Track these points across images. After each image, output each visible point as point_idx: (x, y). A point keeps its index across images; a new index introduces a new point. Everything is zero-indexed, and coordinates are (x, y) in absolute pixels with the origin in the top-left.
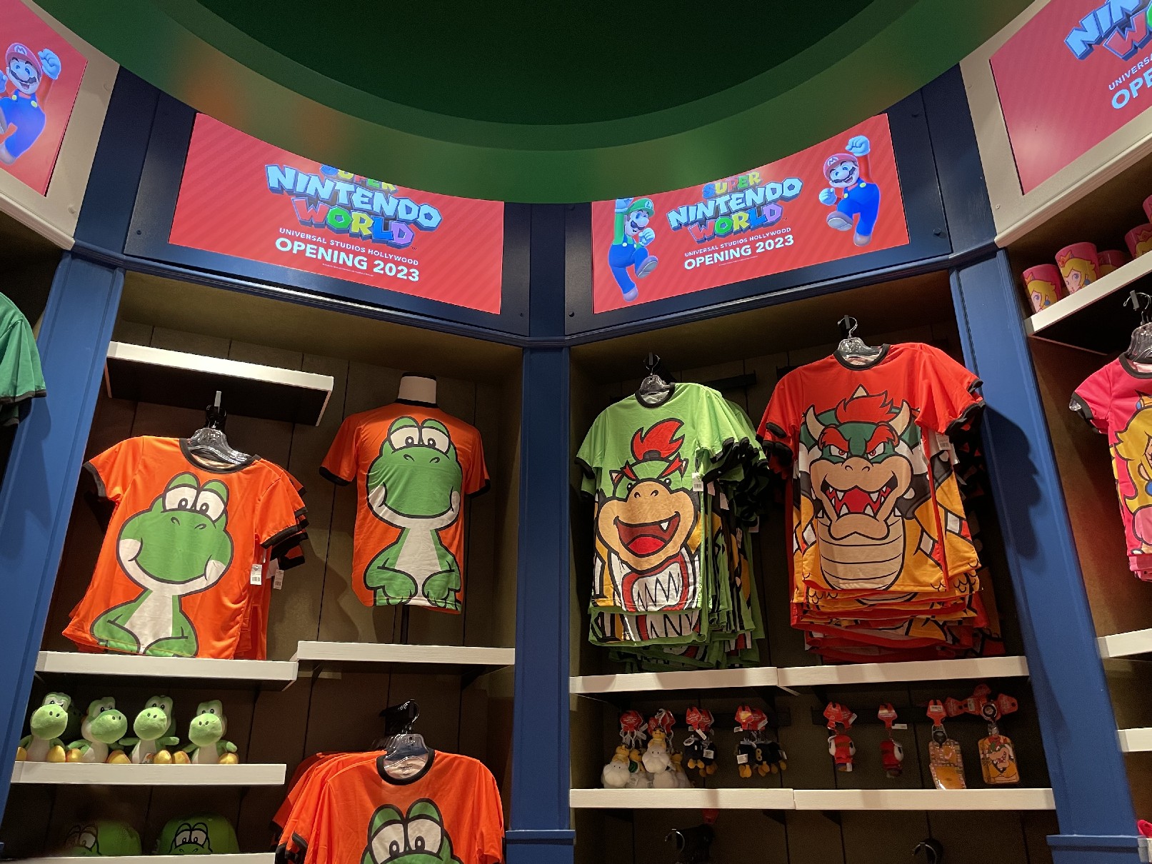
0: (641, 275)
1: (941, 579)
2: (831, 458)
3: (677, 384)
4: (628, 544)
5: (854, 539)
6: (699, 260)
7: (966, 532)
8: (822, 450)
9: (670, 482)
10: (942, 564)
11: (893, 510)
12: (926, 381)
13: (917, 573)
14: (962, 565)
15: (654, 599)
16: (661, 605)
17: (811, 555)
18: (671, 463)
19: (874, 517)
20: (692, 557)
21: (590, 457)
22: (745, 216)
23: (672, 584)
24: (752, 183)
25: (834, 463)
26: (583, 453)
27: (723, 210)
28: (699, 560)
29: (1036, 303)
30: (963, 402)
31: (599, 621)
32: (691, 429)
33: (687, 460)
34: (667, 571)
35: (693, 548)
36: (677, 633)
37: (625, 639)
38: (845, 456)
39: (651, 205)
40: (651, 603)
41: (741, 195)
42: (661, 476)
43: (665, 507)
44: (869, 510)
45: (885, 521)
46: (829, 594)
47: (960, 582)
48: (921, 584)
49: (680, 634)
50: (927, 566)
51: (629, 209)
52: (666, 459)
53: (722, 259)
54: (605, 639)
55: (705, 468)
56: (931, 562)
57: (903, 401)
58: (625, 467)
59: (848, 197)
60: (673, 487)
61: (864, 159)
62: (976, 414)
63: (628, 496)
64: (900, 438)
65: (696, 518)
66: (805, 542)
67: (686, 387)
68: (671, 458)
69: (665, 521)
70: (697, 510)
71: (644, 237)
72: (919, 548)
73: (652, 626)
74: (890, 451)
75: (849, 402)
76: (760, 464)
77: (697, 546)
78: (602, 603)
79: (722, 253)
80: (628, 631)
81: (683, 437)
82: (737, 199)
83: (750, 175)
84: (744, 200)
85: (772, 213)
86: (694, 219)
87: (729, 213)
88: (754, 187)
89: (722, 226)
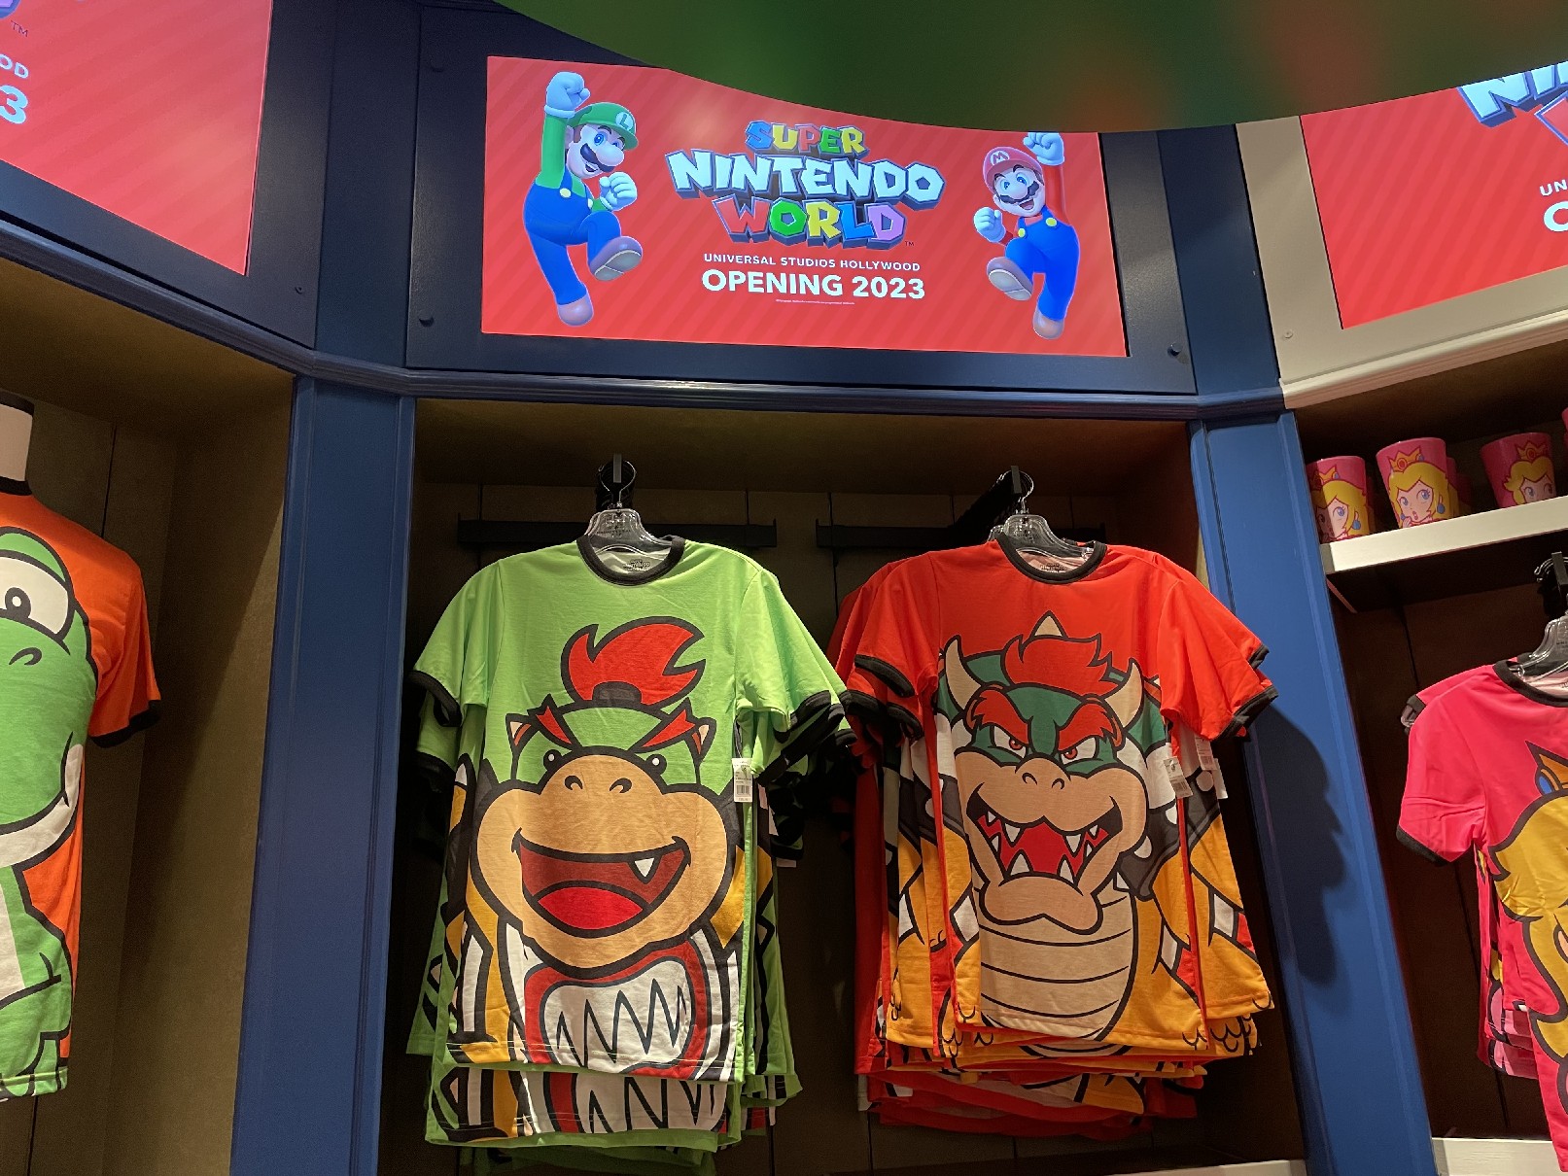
0: (604, 273)
1: (1198, 1024)
2: (992, 751)
3: (688, 542)
4: (540, 895)
5: (1040, 930)
6: (735, 279)
7: (1246, 936)
8: (973, 732)
9: (663, 764)
10: (1199, 995)
11: (1112, 876)
12: (1176, 630)
13: (1159, 1011)
14: (1242, 1004)
15: (610, 1043)
16: (626, 1060)
17: (973, 965)
18: (666, 720)
19: (1075, 885)
20: (720, 954)
21: (453, 673)
22: (833, 213)
23: (659, 1011)
24: (847, 150)
25: (1001, 765)
26: (436, 661)
27: (788, 185)
28: (739, 964)
30: (1243, 688)
31: (454, 1086)
32: (719, 651)
33: (712, 723)
34: (647, 977)
35: (725, 934)
36: (655, 1120)
37: (521, 1134)
38: (1022, 753)
39: (630, 122)
40: (598, 1052)
41: (826, 168)
42: (639, 746)
43: (647, 821)
44: (1066, 872)
45: (1094, 894)
46: (979, 1037)
47: (1228, 1030)
48: (1165, 1034)
49: (663, 1124)
50: (1171, 994)
51: (578, 117)
52: (653, 710)
53: (783, 289)
54: (469, 1132)
55: (767, 752)
56: (1177, 986)
57: (1131, 661)
58: (541, 710)
59: (1026, 236)
60: (668, 777)
61: (1053, 174)
62: (1260, 708)
63: (545, 779)
64: (1125, 732)
65: (733, 861)
66: (959, 934)
67: (709, 553)
68: (668, 710)
69: (645, 855)
70: (736, 842)
71: (611, 188)
72: (1159, 959)
73: (594, 1103)
74: (1106, 756)
75: (1028, 642)
76: (839, 741)
77: (734, 930)
78: (480, 1055)
79: (783, 276)
80: (527, 1113)
81: (700, 666)
82: (818, 172)
83: (846, 131)
84: (831, 179)
85: (885, 222)
86: (726, 186)
87: (800, 197)
88: (852, 159)
89: (786, 217)
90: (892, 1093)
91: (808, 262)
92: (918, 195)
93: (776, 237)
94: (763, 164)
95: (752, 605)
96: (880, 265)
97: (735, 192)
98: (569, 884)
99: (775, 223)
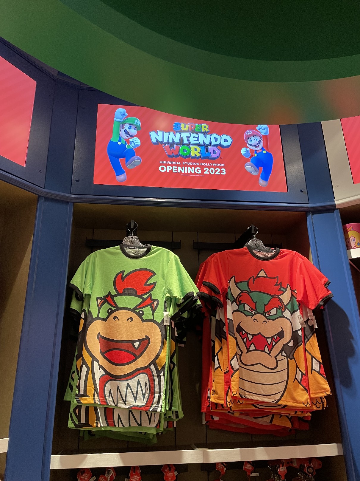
0: (130, 167)
1: (308, 399)
2: (244, 312)
3: (152, 246)
4: (105, 352)
5: (258, 368)
6: (169, 168)
7: (323, 372)
8: (238, 306)
9: (143, 313)
10: (308, 389)
11: (281, 352)
12: (302, 275)
13: (295, 395)
14: (321, 393)
15: (124, 399)
16: (129, 404)
17: (237, 378)
18: (144, 300)
19: (269, 354)
20: (158, 372)
21: (82, 285)
22: (199, 149)
23: (139, 389)
24: (203, 131)
25: (247, 316)
26: (76, 281)
27: (185, 141)
28: (164, 375)
29: (353, 243)
30: (322, 293)
31: (77, 411)
32: (161, 279)
33: (158, 301)
34: (136, 379)
35: (160, 366)
36: (138, 423)
37: (97, 426)
38: (253, 312)
39: (139, 123)
40: (121, 402)
41: (197, 136)
42: (136, 308)
43: (138, 331)
44: (266, 350)
45: (275, 357)
46: (239, 401)
47: (317, 402)
48: (297, 402)
49: (140, 425)
50: (299, 389)
51: (124, 121)
52: (140, 297)
53: (183, 172)
54: (81, 425)
55: (174, 310)
56: (301, 387)
58: (107, 296)
59: (257, 156)
60: (144, 317)
61: (265, 137)
62: (328, 300)
63: (108, 317)
64: (286, 306)
65: (163, 343)
66: (232, 368)
67: (159, 250)
68: (145, 297)
69: (136, 341)
70: (164, 337)
71: (133, 142)
72: (296, 378)
73: (119, 418)
74: (279, 314)
75: (255, 278)
76: (197, 308)
77: (163, 365)
78: (85, 401)
79: (183, 168)
80: (99, 420)
81: (155, 284)
82: (194, 137)
83: (203, 125)
84: (198, 139)
85: (214, 152)
86: (167, 141)
87: (189, 144)
88: (205, 133)
89: (185, 151)
90: (213, 418)
91: (191, 164)
92: (224, 144)
93: (181, 156)
94: (178, 135)
95: (171, 265)
96: (212, 165)
97: (169, 143)
98: (114, 349)
99: (181, 152)
